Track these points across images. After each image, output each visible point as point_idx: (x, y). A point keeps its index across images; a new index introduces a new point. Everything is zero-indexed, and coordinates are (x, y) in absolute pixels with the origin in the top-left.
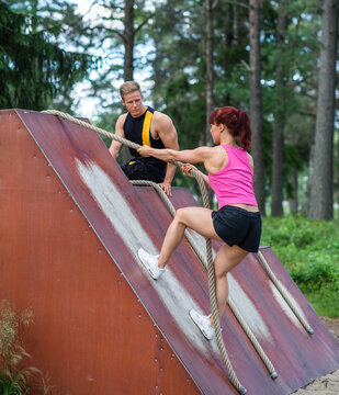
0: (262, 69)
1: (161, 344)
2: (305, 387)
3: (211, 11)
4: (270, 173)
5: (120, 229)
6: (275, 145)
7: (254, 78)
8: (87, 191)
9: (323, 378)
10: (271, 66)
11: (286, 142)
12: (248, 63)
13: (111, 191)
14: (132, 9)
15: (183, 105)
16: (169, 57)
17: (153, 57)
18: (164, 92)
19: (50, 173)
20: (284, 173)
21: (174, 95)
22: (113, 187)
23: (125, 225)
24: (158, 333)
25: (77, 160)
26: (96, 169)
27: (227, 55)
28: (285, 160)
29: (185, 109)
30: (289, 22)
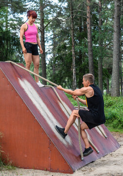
0: (93, 40)
1: (50, 143)
2: (104, 157)
3: (72, 19)
4: (98, 80)
5: (35, 102)
6: (99, 69)
7: (89, 44)
8: (22, 89)
9: (111, 153)
10: (96, 39)
11: (103, 67)
12: (87, 38)
13: (31, 89)
14: (43, 19)
15: (64, 55)
16: (58, 36)
17: (52, 36)
18: (57, 50)
19: (9, 83)
20: (103, 79)
21: (60, 51)
22: (32, 87)
23: (37, 101)
24: (49, 139)
25: (19, 78)
26: (26, 81)
27: (80, 35)
28: (103, 74)
29: (65, 56)
30: (102, 22)
